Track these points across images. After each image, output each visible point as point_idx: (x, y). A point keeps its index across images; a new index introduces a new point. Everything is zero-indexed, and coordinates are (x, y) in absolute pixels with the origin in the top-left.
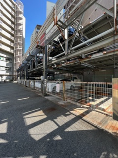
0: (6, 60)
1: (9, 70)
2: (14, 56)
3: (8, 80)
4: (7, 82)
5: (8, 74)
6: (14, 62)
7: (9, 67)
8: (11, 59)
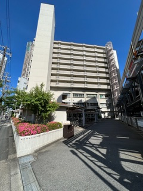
0: (106, 97)
1: (109, 106)
2: (112, 91)
3: (109, 117)
4: (109, 119)
5: (109, 110)
6: (113, 97)
7: (108, 103)
8: (110, 95)
